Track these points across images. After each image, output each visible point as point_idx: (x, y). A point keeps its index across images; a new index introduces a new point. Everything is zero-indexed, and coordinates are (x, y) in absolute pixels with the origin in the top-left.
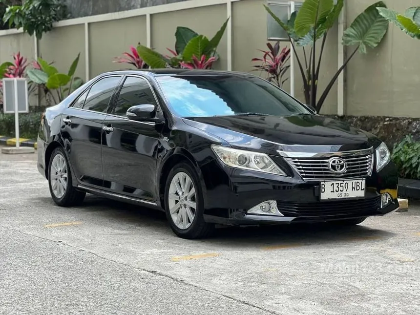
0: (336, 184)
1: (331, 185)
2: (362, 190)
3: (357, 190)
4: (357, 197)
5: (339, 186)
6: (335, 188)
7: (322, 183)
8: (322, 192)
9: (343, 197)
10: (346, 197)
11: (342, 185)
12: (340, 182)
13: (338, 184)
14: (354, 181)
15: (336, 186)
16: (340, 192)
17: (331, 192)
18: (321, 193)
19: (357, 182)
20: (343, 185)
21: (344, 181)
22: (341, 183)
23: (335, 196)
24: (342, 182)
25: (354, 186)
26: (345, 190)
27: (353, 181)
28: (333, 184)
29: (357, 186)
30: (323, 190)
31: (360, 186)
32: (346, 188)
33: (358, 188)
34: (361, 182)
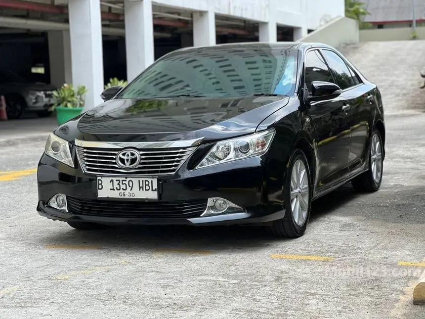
0: (116, 180)
1: (110, 182)
2: (152, 190)
3: (146, 190)
4: (147, 199)
5: (121, 184)
6: (116, 186)
7: (98, 178)
8: (99, 189)
9: (127, 197)
10: (131, 197)
11: (124, 182)
12: (121, 179)
13: (119, 180)
14: (141, 180)
15: (116, 183)
16: (121, 191)
17: (111, 189)
18: (98, 190)
19: (146, 181)
20: (127, 183)
21: (126, 178)
22: (122, 181)
23: (115, 195)
24: (124, 179)
25: (141, 185)
26: (129, 188)
27: (139, 179)
28: (112, 181)
29: (146, 185)
30: (100, 187)
31: (150, 185)
32: (130, 186)
33: (147, 188)
34: (152, 181)
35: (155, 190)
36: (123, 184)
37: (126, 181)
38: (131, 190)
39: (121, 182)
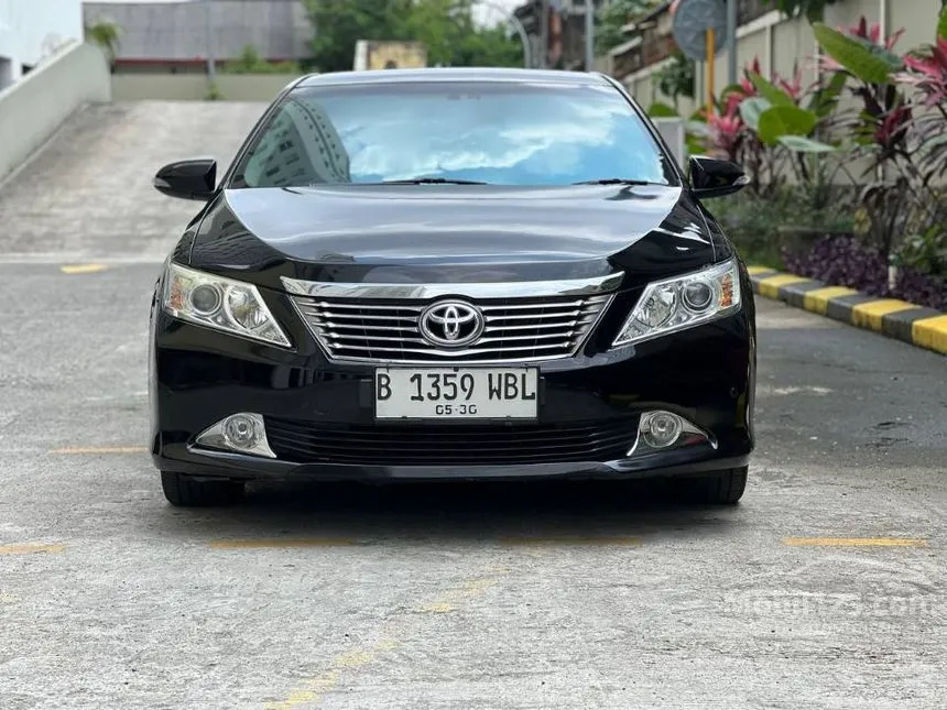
0: (430, 376)
1: (412, 380)
2: (524, 397)
3: (507, 397)
4: (508, 419)
5: (441, 384)
6: (427, 387)
7: (379, 372)
8: (381, 398)
9: (456, 415)
10: (468, 415)
11: (449, 380)
12: (442, 372)
13: (438, 376)
14: (495, 373)
15: (427, 383)
16: (442, 401)
17: (413, 398)
18: (378, 402)
19: (507, 375)
20: (457, 381)
21: (456, 369)
22: (446, 376)
23: (426, 411)
24: (451, 372)
25: (495, 385)
26: (461, 395)
27: (491, 371)
28: (418, 377)
29: (507, 385)
30: (384, 392)
31: (519, 385)
32: (465, 390)
33: (511, 391)
34: (524, 376)
35: (532, 397)
36: (446, 384)
37: (455, 376)
38: (468, 398)
39: (442, 378)
